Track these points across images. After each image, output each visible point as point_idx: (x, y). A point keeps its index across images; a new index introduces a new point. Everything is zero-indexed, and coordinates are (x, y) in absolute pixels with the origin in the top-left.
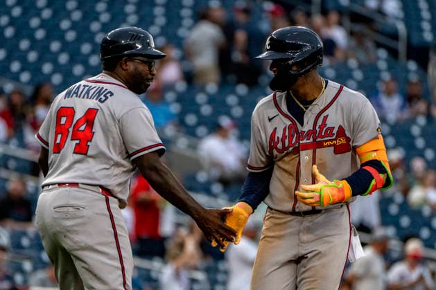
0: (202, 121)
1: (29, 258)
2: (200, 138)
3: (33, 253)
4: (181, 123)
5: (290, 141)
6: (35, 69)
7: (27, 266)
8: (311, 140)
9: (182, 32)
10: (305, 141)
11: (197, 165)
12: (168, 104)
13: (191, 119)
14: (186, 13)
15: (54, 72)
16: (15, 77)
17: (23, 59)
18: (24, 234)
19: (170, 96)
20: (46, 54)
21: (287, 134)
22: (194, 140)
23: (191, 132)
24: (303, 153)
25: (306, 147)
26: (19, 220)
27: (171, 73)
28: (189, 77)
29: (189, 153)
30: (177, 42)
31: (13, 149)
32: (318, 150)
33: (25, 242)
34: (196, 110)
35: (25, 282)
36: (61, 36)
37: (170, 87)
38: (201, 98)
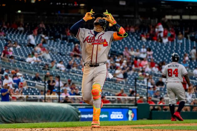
0: (193, 67)
1: (163, 92)
2: (193, 70)
3: (164, 91)
4: (189, 67)
5: (92, 41)
6: (163, 59)
7: (163, 94)
8: (97, 42)
9: (189, 51)
10: (95, 42)
11: (193, 75)
12: (187, 64)
13: (191, 67)
14: (190, 48)
15: (166, 59)
16: (159, 60)
17: (161, 57)
18: (162, 88)
19: (187, 63)
20: (164, 56)
21: (92, 38)
22: (192, 70)
23: (191, 69)
24: (95, 45)
25: (95, 44)
26: (161, 85)
27: (187, 58)
28: (191, 59)
29: (191, 72)
30: (189, 53)
31: (159, 73)
32: (99, 45)
33: (162, 89)
34: (192, 65)
35: (163, 96)
36: (167, 53)
37: (187, 61)
38: (193, 63)
